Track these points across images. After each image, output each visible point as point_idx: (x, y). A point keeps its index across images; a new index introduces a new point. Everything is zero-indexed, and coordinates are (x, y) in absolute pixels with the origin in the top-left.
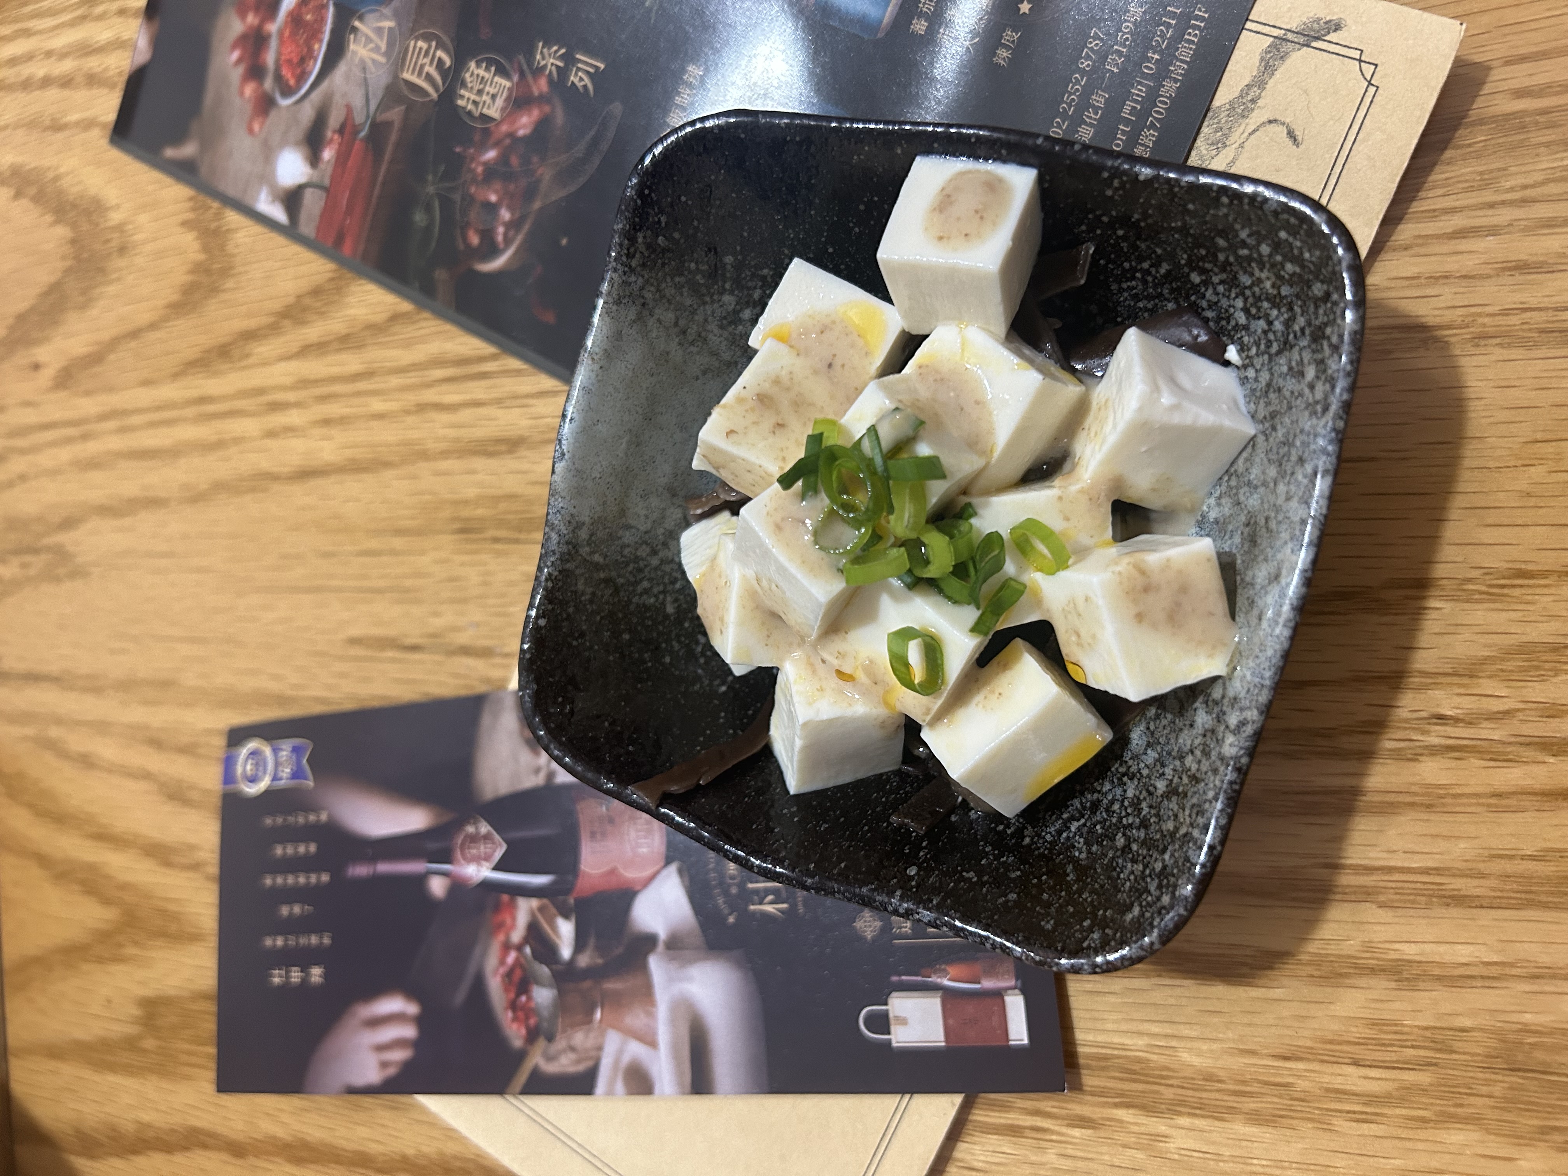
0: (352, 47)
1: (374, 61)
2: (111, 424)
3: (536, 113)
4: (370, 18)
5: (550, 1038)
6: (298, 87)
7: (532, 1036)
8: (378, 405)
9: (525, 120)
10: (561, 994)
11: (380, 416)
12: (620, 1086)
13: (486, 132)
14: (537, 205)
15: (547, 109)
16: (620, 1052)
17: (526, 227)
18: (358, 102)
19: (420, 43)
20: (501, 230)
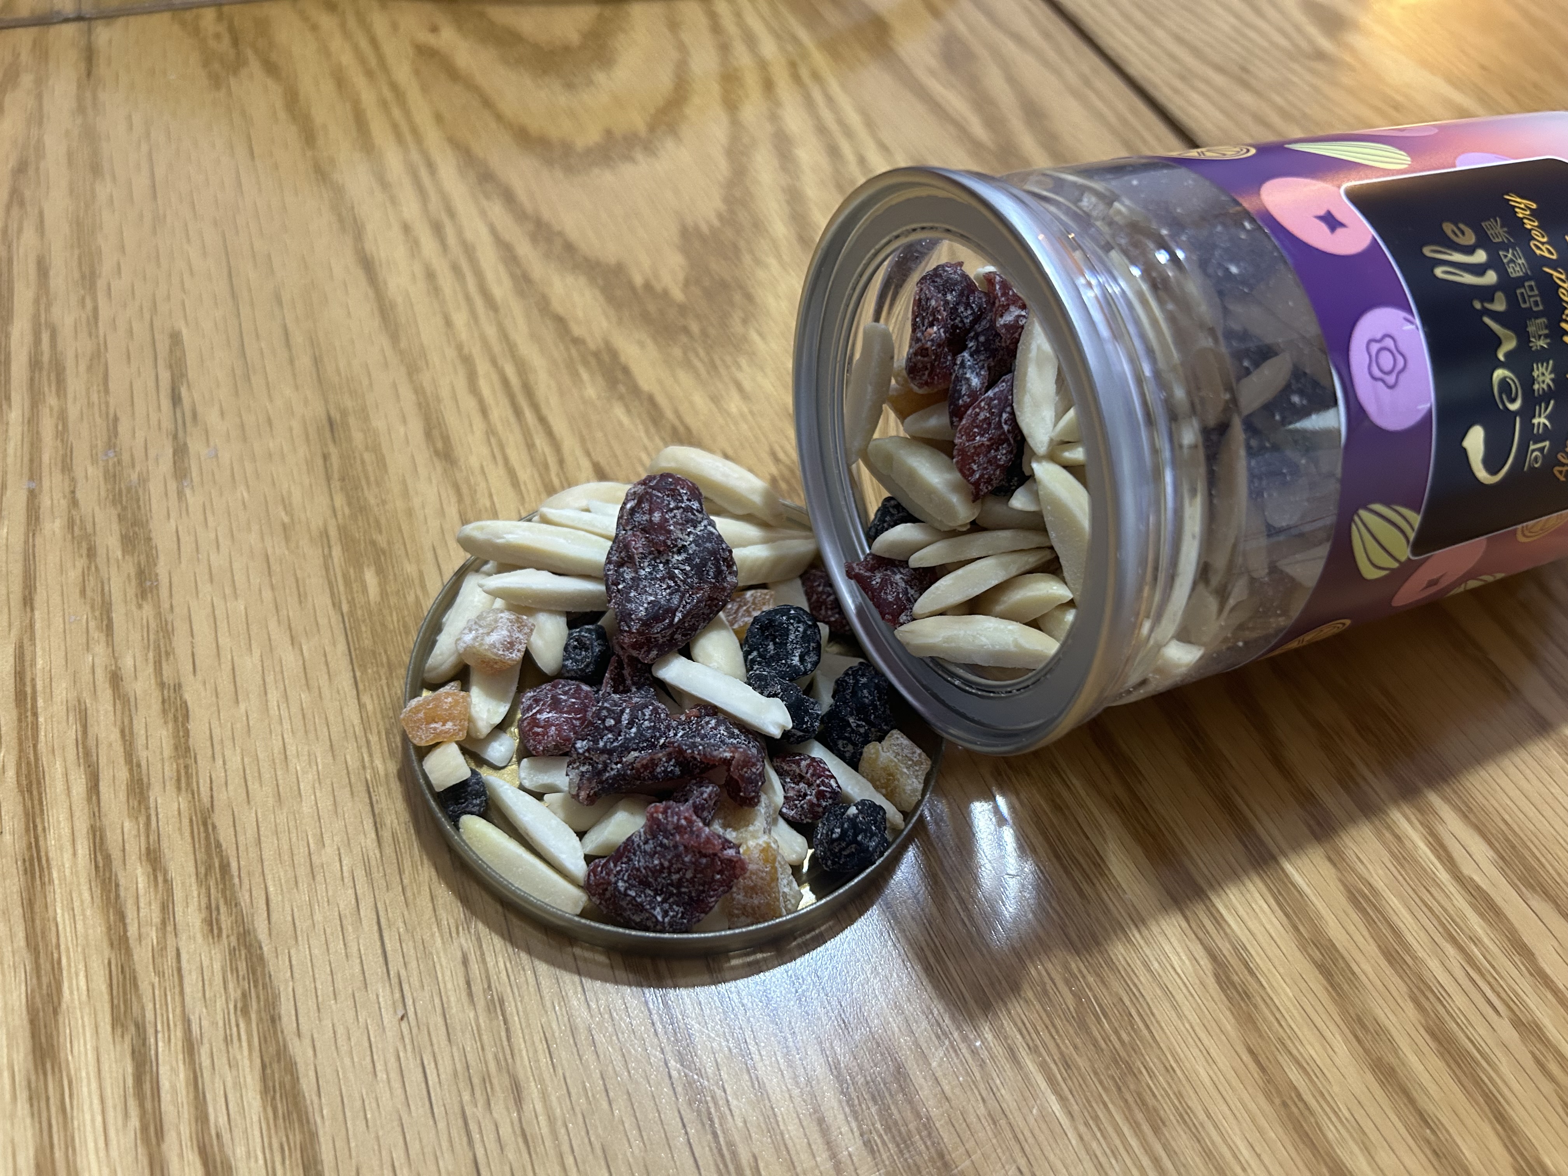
2: (388, 94)
8: (460, 319)
11: (448, 323)
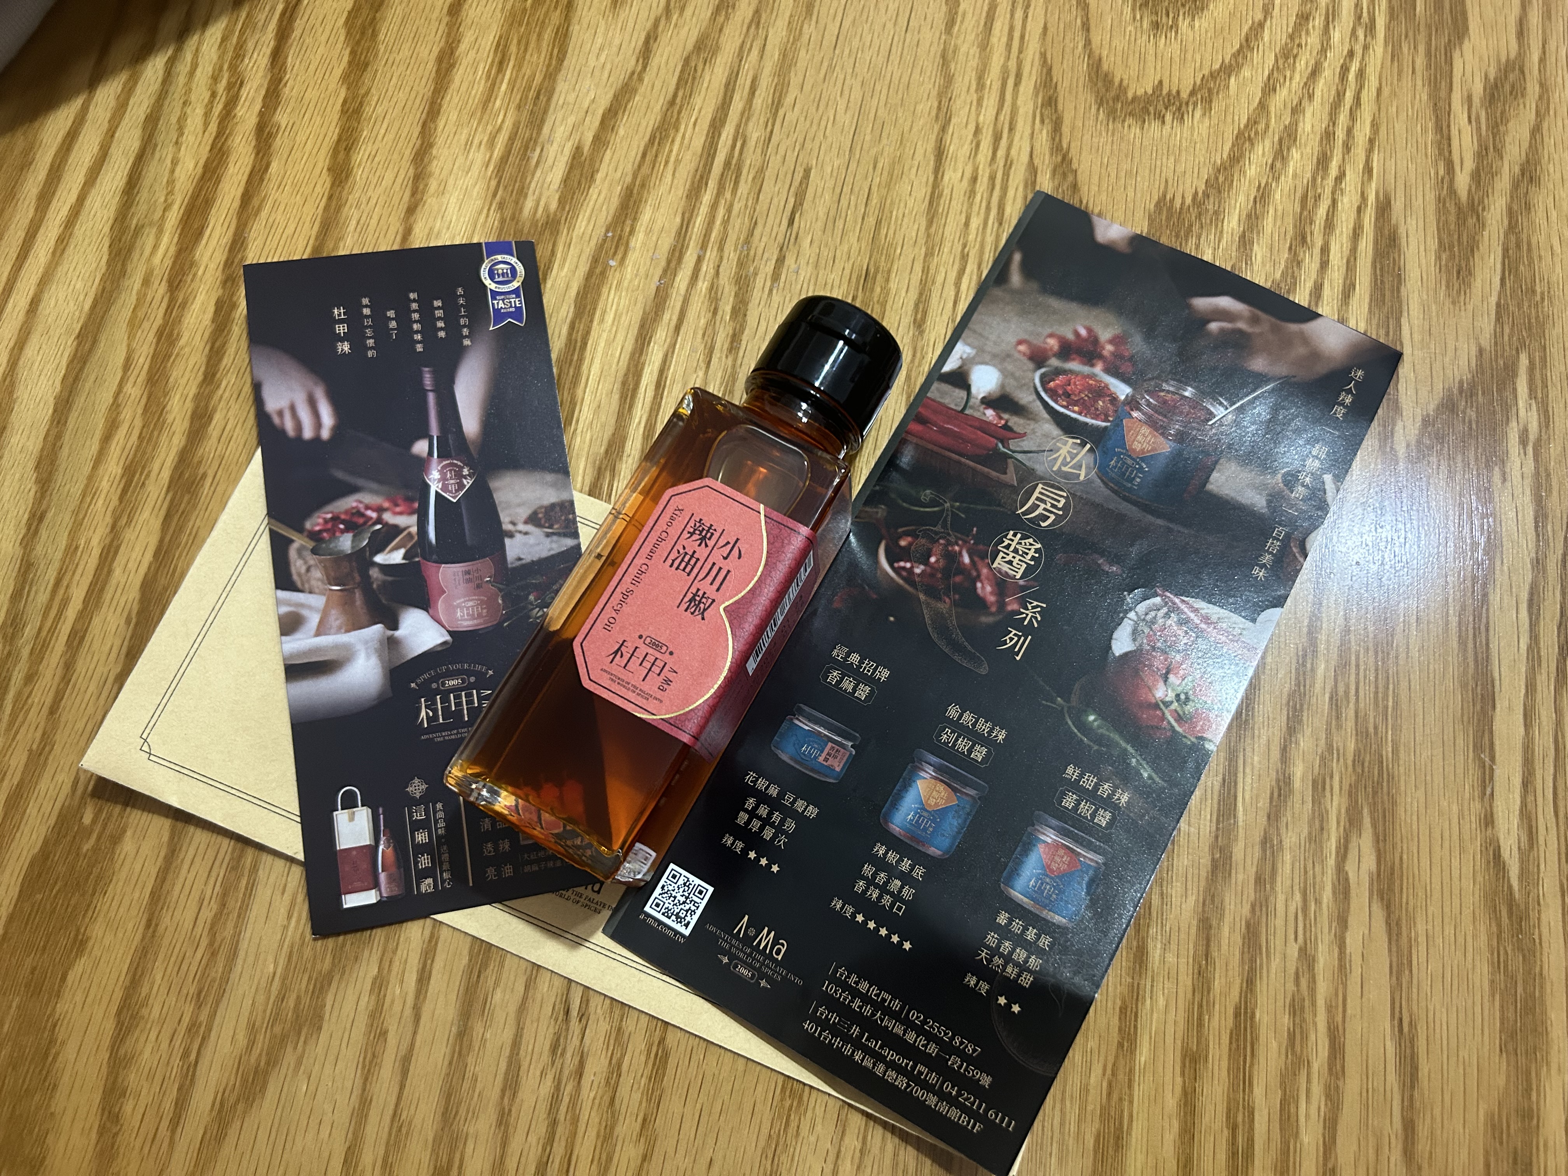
0: (1071, 441)
1: (1056, 459)
3: (992, 599)
4: (1090, 458)
5: (314, 551)
6: (1046, 390)
7: (314, 536)
9: (989, 589)
10: (349, 557)
12: (284, 609)
13: (983, 557)
14: (922, 597)
15: (993, 609)
16: (310, 608)
17: (907, 587)
18: (1026, 445)
19: (1063, 501)
20: (908, 565)
